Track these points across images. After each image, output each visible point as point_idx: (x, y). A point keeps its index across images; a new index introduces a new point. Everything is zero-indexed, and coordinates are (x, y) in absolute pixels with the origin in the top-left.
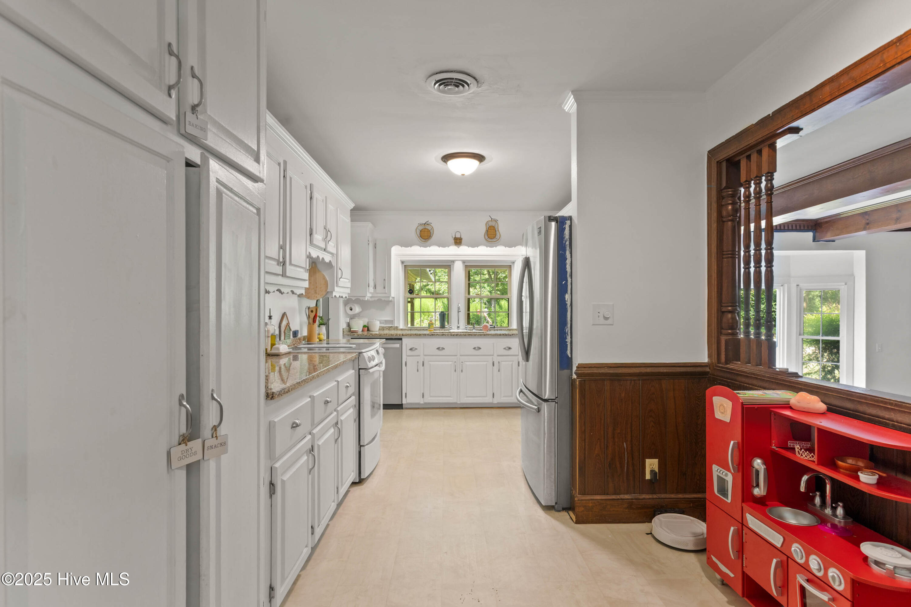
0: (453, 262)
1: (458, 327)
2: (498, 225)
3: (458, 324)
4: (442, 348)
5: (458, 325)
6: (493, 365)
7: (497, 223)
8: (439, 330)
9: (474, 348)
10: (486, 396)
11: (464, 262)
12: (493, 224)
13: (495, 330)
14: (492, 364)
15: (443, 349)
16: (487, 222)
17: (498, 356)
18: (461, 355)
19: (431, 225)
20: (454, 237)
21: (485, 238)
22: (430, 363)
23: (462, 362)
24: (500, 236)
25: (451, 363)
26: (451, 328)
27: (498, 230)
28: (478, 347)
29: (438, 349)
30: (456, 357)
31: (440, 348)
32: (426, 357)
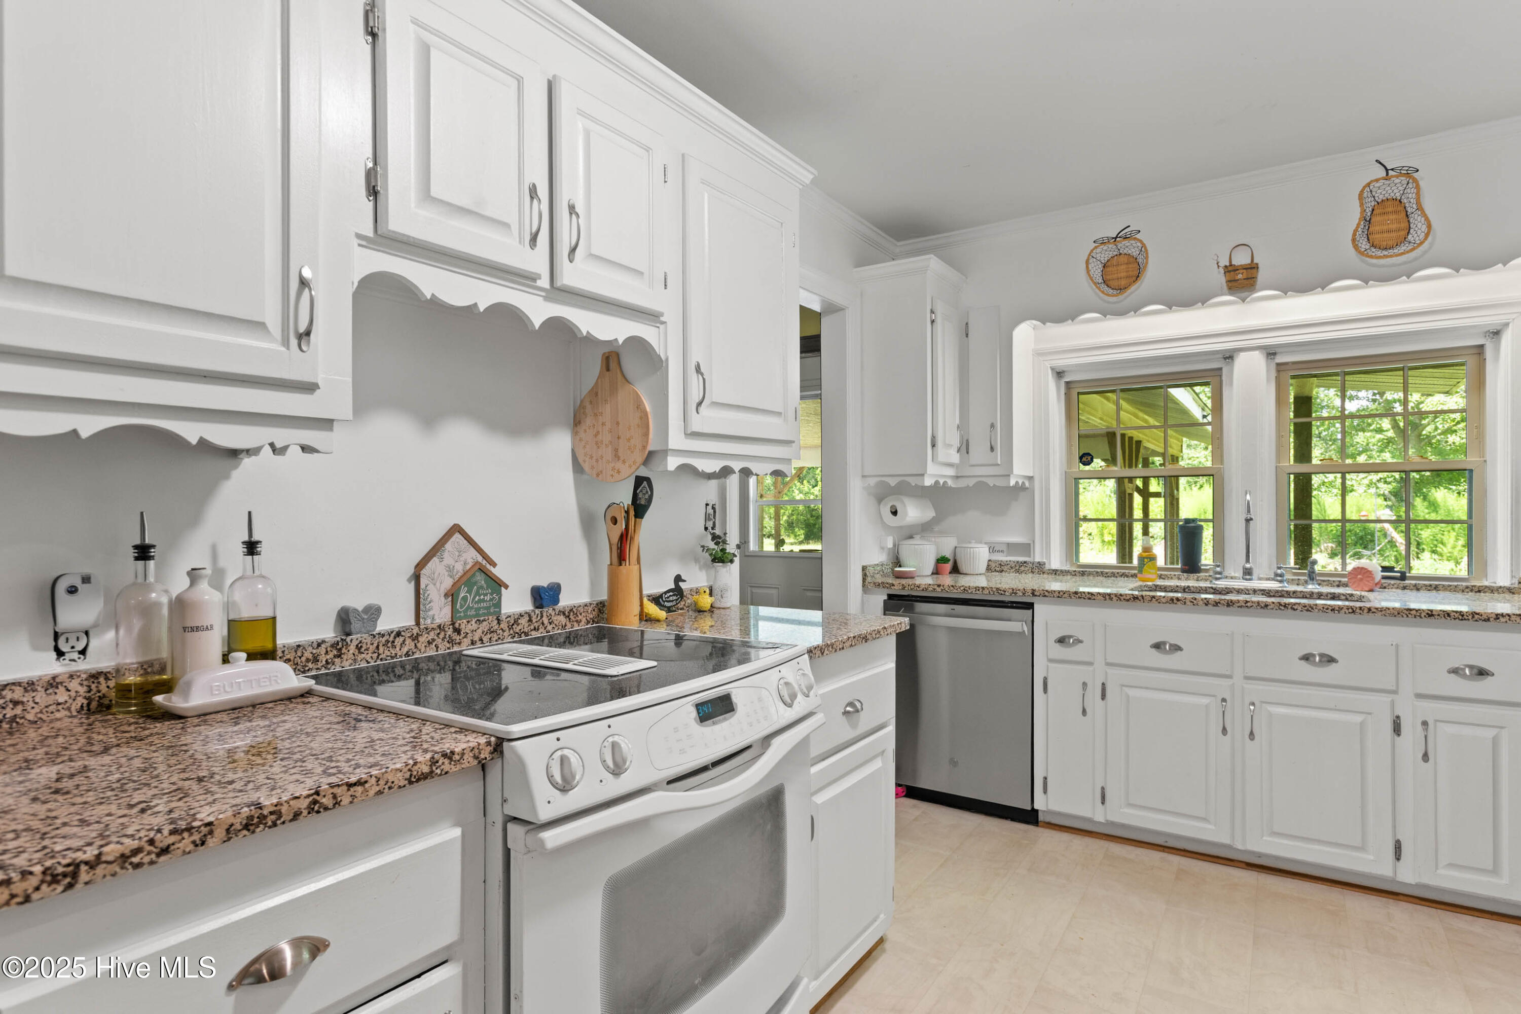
0: (1229, 357)
1: (1248, 573)
2: (1418, 187)
3: (1248, 560)
4: (1171, 645)
5: (1248, 566)
6: (1397, 729)
7: (1415, 181)
8: (1179, 579)
9: (1306, 658)
10: (1362, 848)
11: (1271, 353)
12: (1394, 189)
13: (1404, 588)
14: (1389, 726)
15: (1177, 648)
16: (1368, 185)
17: (1419, 696)
18: (1247, 678)
19: (1138, 236)
20: (1224, 262)
21: (1356, 247)
22: (1132, 692)
23: (1253, 704)
24: (1429, 226)
25: (1205, 701)
26: (1220, 573)
27: (1420, 208)
28: (1322, 655)
29: (1157, 646)
30: (1226, 682)
31: (1164, 643)
32: (1111, 671)
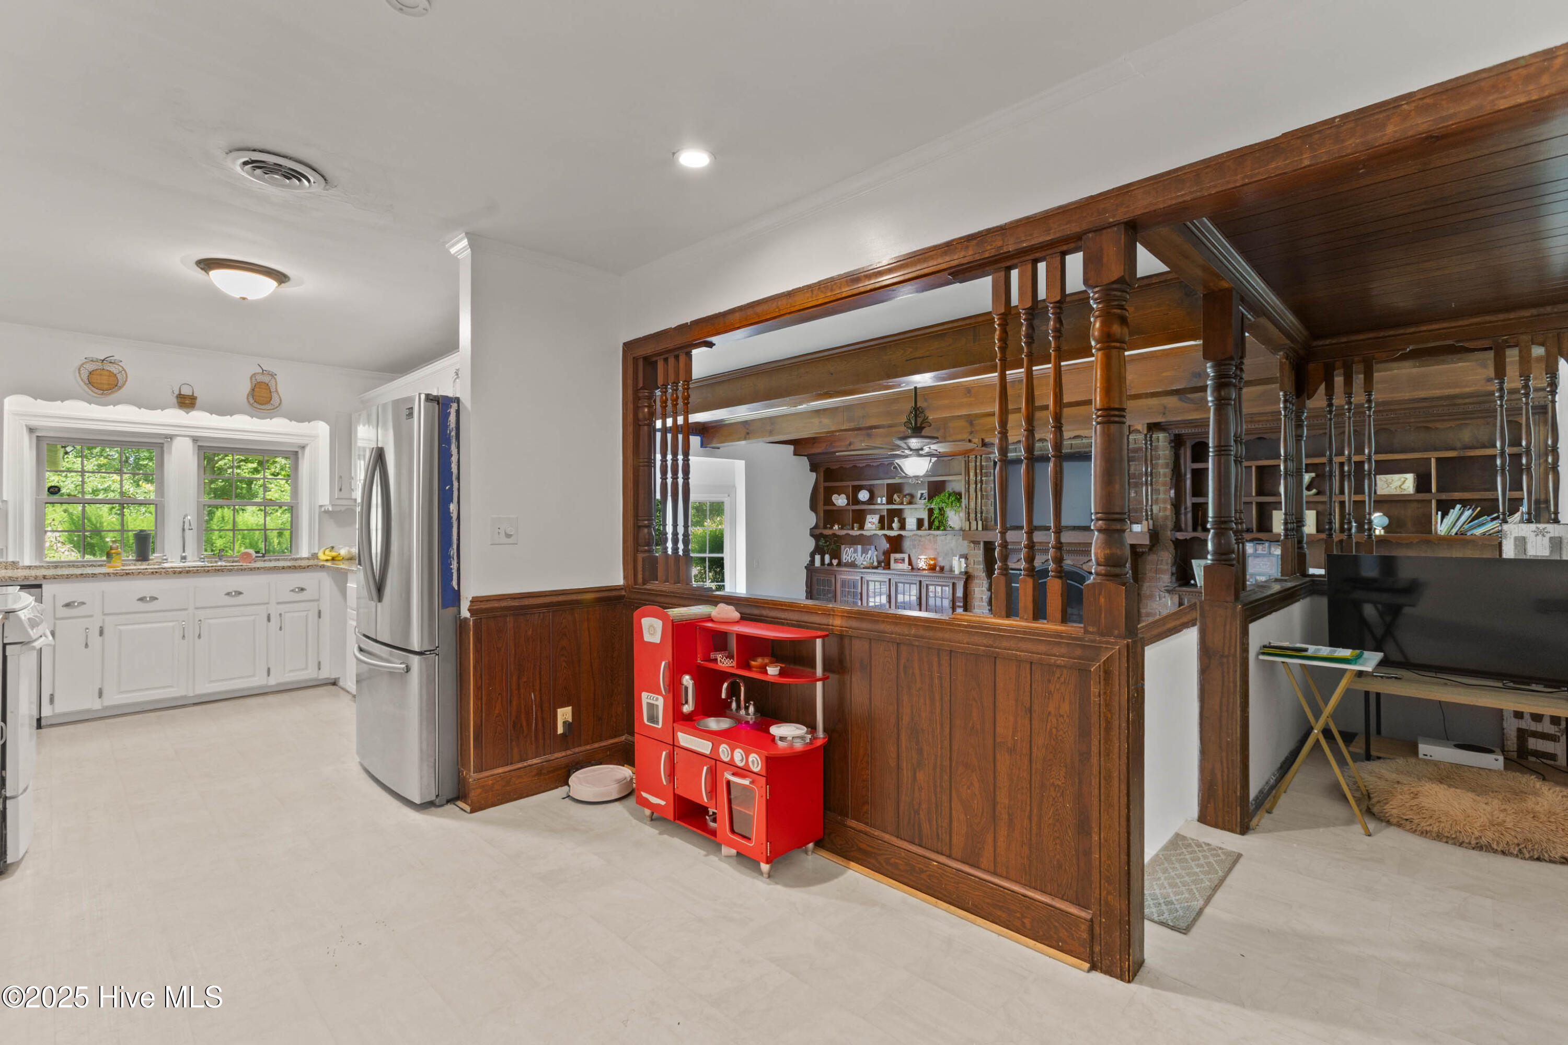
0: (171, 437)
1: (184, 558)
2: (276, 382)
3: (184, 551)
4: (150, 597)
5: (184, 554)
6: (269, 620)
7: (275, 378)
8: (135, 565)
9: (228, 594)
10: (253, 676)
11: (195, 440)
12: (266, 379)
13: (265, 561)
14: (266, 619)
15: (153, 599)
16: (255, 374)
17: (278, 603)
18: (196, 608)
19: (120, 364)
20: (177, 392)
21: (249, 402)
22: (122, 628)
23: (200, 621)
24: (281, 400)
25: (171, 624)
26: (166, 560)
27: (277, 391)
28: (235, 592)
29: (142, 599)
30: (186, 612)
31: (145, 597)
32: (107, 618)
